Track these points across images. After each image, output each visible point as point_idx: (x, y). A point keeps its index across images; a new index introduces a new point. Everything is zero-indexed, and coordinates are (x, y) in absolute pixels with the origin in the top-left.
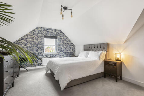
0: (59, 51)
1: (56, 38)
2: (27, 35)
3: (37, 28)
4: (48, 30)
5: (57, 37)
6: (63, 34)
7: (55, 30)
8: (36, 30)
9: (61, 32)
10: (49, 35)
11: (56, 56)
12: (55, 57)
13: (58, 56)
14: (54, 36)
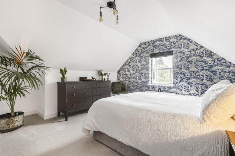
0: (176, 81)
1: (170, 53)
2: (130, 58)
3: (140, 46)
4: (155, 44)
5: (172, 51)
6: (189, 40)
7: (168, 39)
8: (140, 48)
9: (181, 37)
10: (157, 52)
11: (171, 90)
12: (168, 91)
13: (175, 90)
14: (166, 51)
